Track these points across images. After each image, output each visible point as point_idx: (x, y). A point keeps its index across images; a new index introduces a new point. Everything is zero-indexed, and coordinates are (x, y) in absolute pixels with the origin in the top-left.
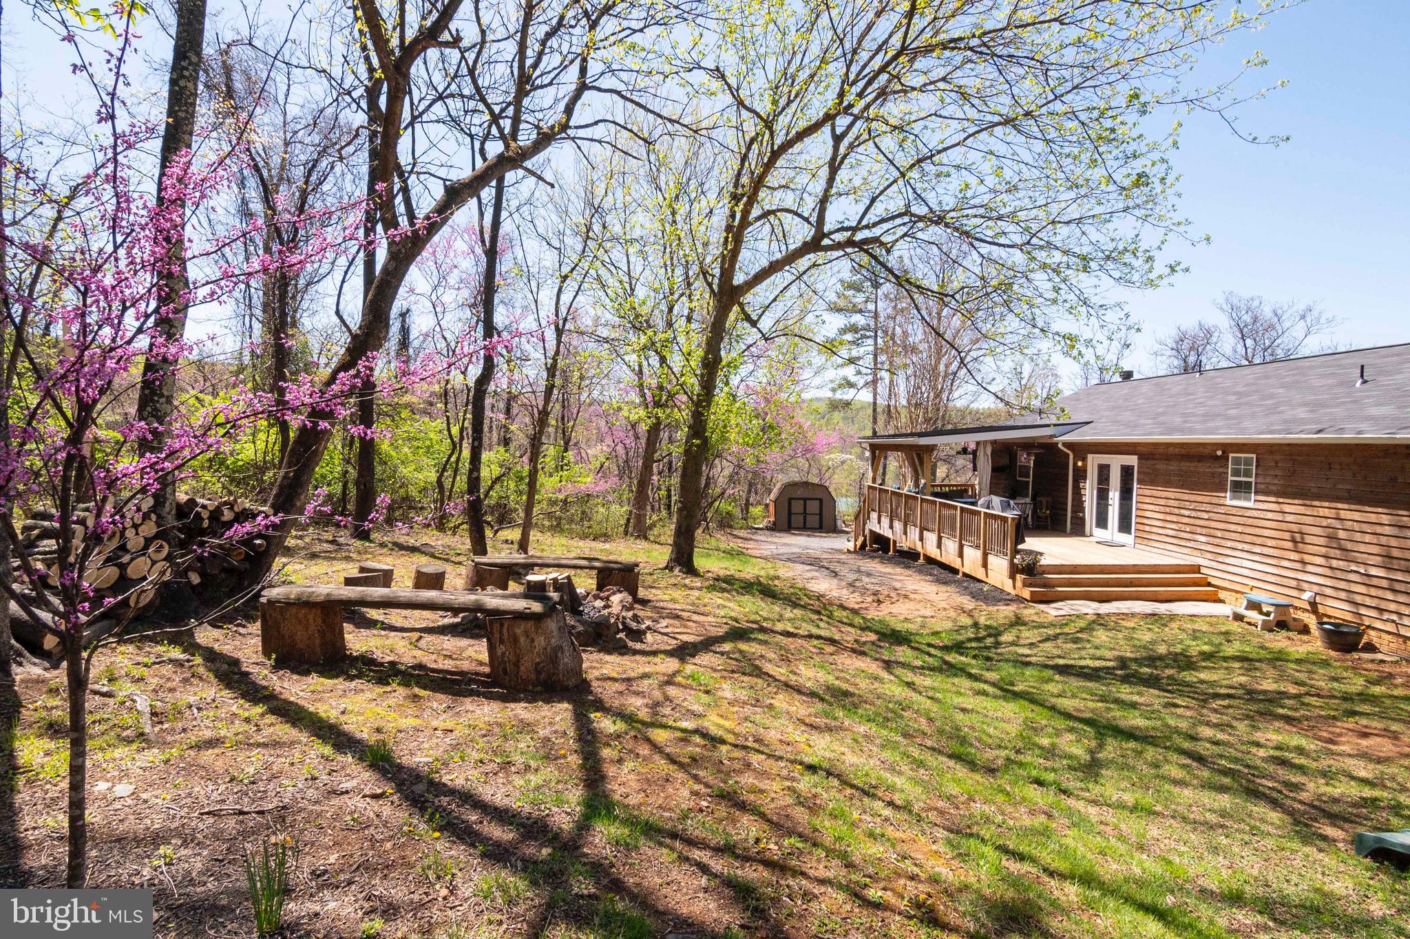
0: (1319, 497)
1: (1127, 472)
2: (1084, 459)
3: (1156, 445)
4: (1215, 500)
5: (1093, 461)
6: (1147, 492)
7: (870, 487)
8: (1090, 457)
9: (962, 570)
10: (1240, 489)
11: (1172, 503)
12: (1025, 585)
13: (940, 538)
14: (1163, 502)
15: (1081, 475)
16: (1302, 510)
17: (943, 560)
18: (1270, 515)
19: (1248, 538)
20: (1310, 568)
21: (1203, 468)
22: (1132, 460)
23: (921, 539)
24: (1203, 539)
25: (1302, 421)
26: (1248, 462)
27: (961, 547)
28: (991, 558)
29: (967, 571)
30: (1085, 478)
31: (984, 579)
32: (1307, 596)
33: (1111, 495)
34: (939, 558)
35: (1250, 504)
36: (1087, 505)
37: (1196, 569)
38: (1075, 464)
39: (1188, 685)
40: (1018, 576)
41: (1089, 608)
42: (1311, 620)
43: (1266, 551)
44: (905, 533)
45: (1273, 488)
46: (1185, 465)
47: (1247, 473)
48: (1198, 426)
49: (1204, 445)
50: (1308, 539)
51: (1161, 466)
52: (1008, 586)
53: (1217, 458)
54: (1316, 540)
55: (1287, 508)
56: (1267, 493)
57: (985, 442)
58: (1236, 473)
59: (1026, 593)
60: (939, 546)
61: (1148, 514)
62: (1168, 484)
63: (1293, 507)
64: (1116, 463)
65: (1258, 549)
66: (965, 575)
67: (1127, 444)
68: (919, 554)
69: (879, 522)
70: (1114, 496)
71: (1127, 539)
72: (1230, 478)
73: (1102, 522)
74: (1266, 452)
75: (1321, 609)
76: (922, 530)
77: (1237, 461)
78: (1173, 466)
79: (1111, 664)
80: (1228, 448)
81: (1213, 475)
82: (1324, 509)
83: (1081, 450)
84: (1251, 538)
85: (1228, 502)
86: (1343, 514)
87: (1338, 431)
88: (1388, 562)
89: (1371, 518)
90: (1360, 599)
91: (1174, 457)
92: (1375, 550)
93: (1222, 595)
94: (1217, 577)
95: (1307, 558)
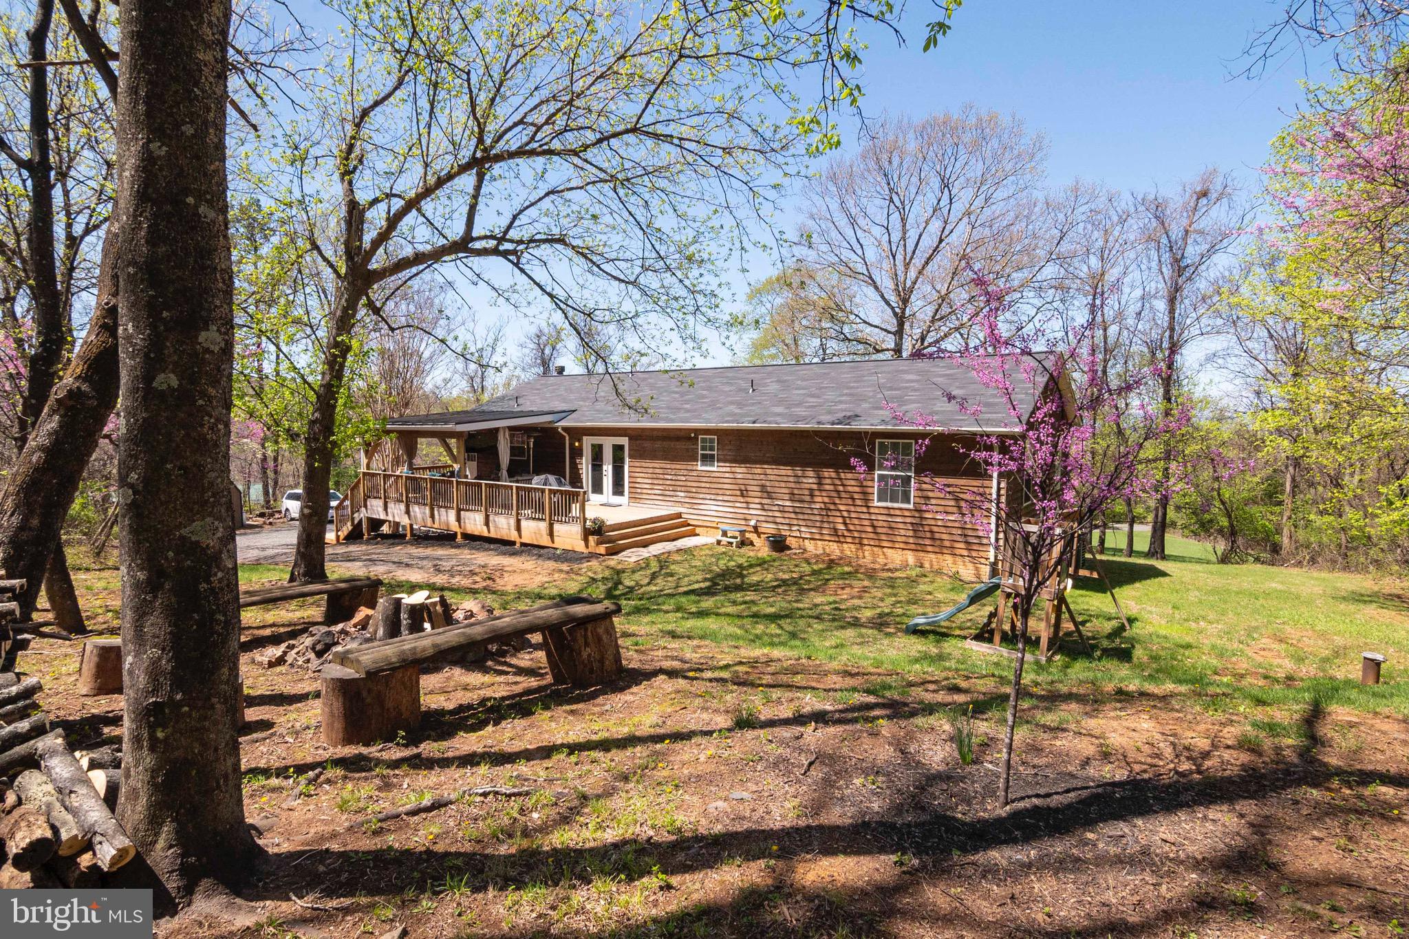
0: (756, 462)
1: (618, 449)
2: (580, 441)
3: (643, 430)
4: (690, 467)
5: (588, 442)
6: (637, 464)
7: (364, 474)
8: (585, 438)
9: (518, 540)
10: (707, 459)
11: (657, 471)
12: (599, 543)
13: (487, 517)
14: (650, 471)
15: (577, 453)
16: (745, 470)
17: (493, 535)
18: (727, 475)
19: (714, 491)
20: (751, 506)
21: (680, 445)
22: (624, 441)
23: (459, 519)
24: (682, 494)
25: (743, 415)
26: (712, 441)
27: (518, 521)
28: (557, 527)
29: (525, 540)
30: (581, 455)
31: (550, 544)
32: (753, 523)
33: (605, 467)
34: (486, 534)
35: (714, 469)
36: (584, 477)
37: (679, 516)
38: (572, 445)
39: (751, 585)
40: (591, 538)
41: (645, 553)
42: (753, 537)
43: (726, 498)
44: (432, 516)
45: (729, 457)
46: (666, 444)
47: (712, 449)
48: (672, 416)
49: (680, 430)
50: (749, 488)
51: (647, 444)
52: (580, 546)
53: (690, 438)
54: (754, 489)
55: (738, 470)
56: (725, 461)
57: (504, 428)
58: (703, 448)
59: (602, 549)
60: (487, 524)
61: (639, 480)
62: (653, 457)
63: (740, 470)
64: (608, 443)
65: (720, 498)
66: (523, 544)
67: (619, 429)
68: (456, 533)
69: (386, 508)
70: (608, 469)
71: (623, 500)
72: (700, 452)
73: (598, 488)
74: (723, 434)
75: (760, 530)
76: (459, 511)
77: (704, 440)
78: (658, 445)
79: (707, 584)
80: (698, 431)
81: (687, 450)
82: (758, 469)
83: (577, 433)
84: (714, 487)
85: (700, 468)
86: (769, 471)
87: (765, 422)
88: (792, 497)
89: (783, 472)
90: (778, 520)
91: (658, 438)
92: (786, 491)
93: (698, 530)
94: (693, 519)
95: (749, 500)
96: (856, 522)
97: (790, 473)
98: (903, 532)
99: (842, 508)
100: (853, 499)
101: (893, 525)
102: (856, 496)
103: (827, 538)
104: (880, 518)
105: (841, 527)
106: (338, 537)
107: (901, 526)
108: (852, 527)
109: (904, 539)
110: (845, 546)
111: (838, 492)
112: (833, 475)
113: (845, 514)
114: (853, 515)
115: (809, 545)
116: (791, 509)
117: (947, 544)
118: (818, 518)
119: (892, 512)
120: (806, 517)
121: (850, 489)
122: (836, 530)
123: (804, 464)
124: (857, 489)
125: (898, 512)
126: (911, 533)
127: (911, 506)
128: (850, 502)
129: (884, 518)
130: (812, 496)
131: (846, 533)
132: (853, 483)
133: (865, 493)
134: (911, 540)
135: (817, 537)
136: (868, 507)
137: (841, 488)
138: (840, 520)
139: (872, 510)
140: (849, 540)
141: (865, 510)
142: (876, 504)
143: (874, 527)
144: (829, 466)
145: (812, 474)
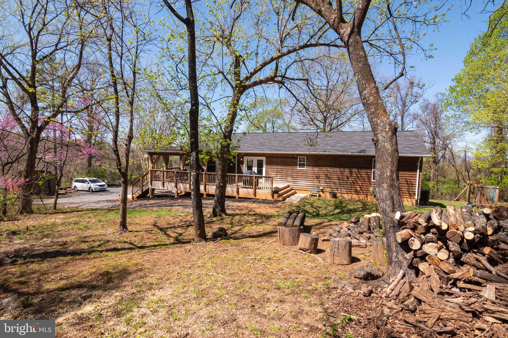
0: (323, 166)
1: (260, 161)
2: (243, 158)
3: (273, 154)
4: (293, 168)
5: (246, 158)
6: (269, 167)
7: (151, 171)
9: (237, 196)
10: (302, 165)
11: (279, 170)
12: (279, 196)
14: (275, 169)
15: (241, 163)
16: (319, 169)
18: (310, 171)
19: (304, 177)
20: (321, 182)
21: (290, 160)
22: (264, 159)
23: (205, 189)
24: (290, 178)
25: (316, 149)
26: (304, 158)
27: (238, 189)
28: (258, 190)
29: (241, 196)
30: (243, 164)
31: (254, 197)
32: (321, 188)
33: (254, 168)
35: (305, 169)
36: (243, 169)
37: (289, 186)
38: (238, 160)
40: (274, 195)
42: (321, 193)
43: (309, 179)
45: (311, 165)
46: (283, 160)
47: (304, 161)
50: (320, 176)
51: (275, 160)
52: (270, 198)
53: (294, 158)
54: (322, 176)
56: (309, 166)
58: (300, 161)
59: (280, 198)
61: (270, 173)
62: (277, 164)
63: (316, 169)
64: (255, 160)
65: (307, 179)
67: (261, 154)
69: (163, 185)
72: (298, 163)
74: (309, 157)
75: (324, 191)
76: (205, 185)
77: (301, 158)
78: (279, 160)
80: (298, 155)
81: (293, 162)
82: (324, 169)
83: (241, 156)
84: (305, 176)
85: (298, 168)
86: (329, 170)
87: (329, 152)
88: (339, 179)
89: (335, 170)
90: (333, 187)
91: (280, 157)
92: (336, 177)
93: (297, 191)
94: (295, 187)
95: (320, 180)
96: (365, 187)
97: (338, 170)
99: (359, 182)
100: (364, 179)
102: (365, 178)
103: (353, 193)
105: (359, 189)
106: (133, 197)
108: (363, 189)
110: (360, 196)
111: (358, 177)
112: (356, 171)
113: (361, 185)
114: (364, 185)
115: (346, 196)
116: (338, 183)
118: (349, 186)
120: (344, 186)
121: (363, 176)
122: (356, 190)
123: (344, 167)
124: (366, 176)
128: (363, 180)
130: (348, 178)
131: (361, 191)
132: (364, 174)
133: (369, 177)
135: (349, 193)
136: (370, 182)
137: (359, 176)
138: (359, 187)
140: (361, 193)
141: (369, 183)
142: (372, 181)
144: (355, 168)
145: (348, 170)
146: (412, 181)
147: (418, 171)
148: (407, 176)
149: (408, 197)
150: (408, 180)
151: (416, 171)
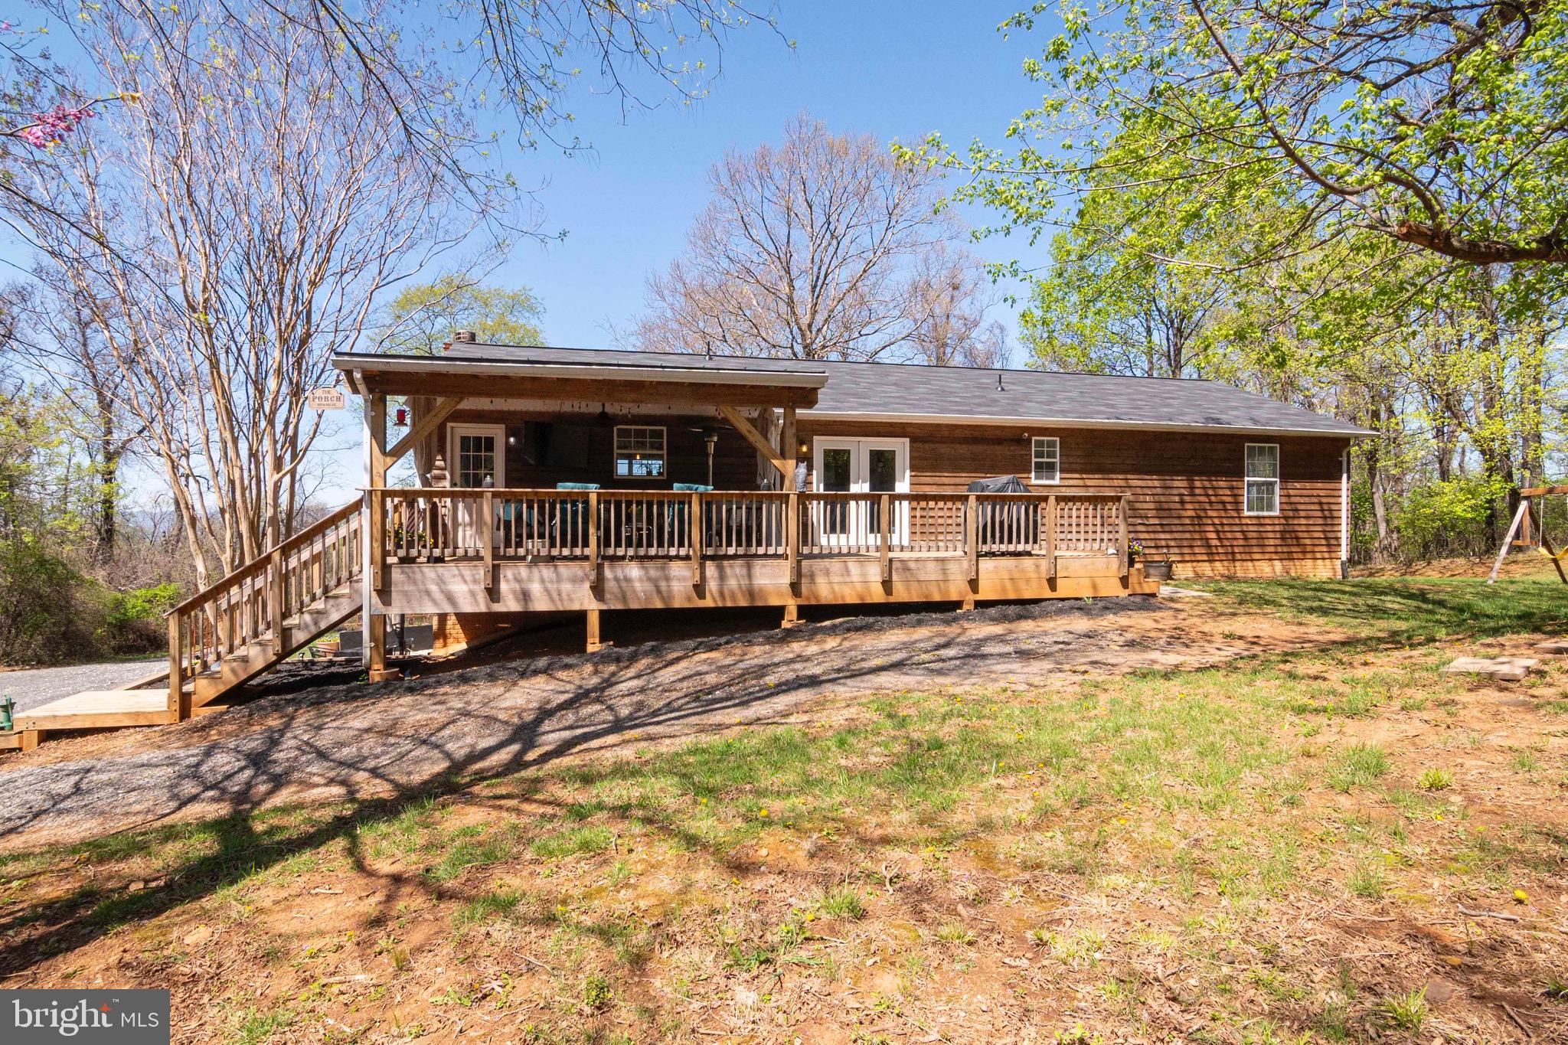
1: (882, 457)
2: (808, 443)
3: (935, 427)
6: (927, 480)
8: (816, 439)
9: (968, 598)
10: (1045, 469)
13: (882, 563)
14: (951, 488)
21: (1000, 451)
22: (901, 444)
23: (796, 579)
26: (1051, 444)
35: (1057, 481)
45: (1077, 467)
46: (978, 448)
47: (1051, 455)
49: (1002, 428)
53: (1018, 441)
55: (1089, 483)
56: (1071, 471)
58: (1039, 455)
59: (1148, 587)
60: (885, 576)
62: (954, 469)
64: (861, 448)
66: (981, 604)
67: (889, 424)
72: (1034, 460)
74: (1067, 435)
77: (1040, 444)
78: (963, 450)
80: (1032, 430)
81: (1014, 457)
83: (802, 431)
85: (1034, 482)
86: (1129, 483)
88: (1161, 513)
89: (1150, 483)
91: (964, 440)
92: (1152, 506)
96: (1229, 535)
97: (1157, 483)
98: (1272, 542)
99: (1212, 514)
100: (1225, 510)
101: (1264, 535)
102: (1229, 507)
103: (1200, 558)
104: (1251, 528)
105: (1215, 543)
107: (1271, 535)
108: (1224, 542)
109: (1272, 549)
110: (1218, 564)
111: (1211, 503)
112: (1206, 484)
114: (1226, 528)
115: (1179, 570)
116: (1159, 528)
117: (1309, 549)
118: (1188, 536)
119: (1263, 521)
120: (1176, 536)
121: (1224, 498)
122: (1209, 547)
123: (1172, 473)
124: (1229, 499)
125: (1267, 521)
126: (1278, 542)
127: (1277, 513)
128: (1223, 514)
129: (1255, 528)
131: (1219, 550)
132: (1225, 492)
133: (1237, 503)
134: (1279, 549)
135: (1187, 558)
136: (1240, 518)
137: (1213, 499)
138: (1213, 535)
139: (1244, 521)
140: (1221, 557)
141: (1238, 521)
142: (1246, 513)
143: (1246, 539)
144: (1200, 473)
145: (1185, 484)
146: (1334, 507)
147: (1345, 476)
148: (1322, 493)
149: (1326, 555)
150: (1325, 507)
151: (1340, 478)
